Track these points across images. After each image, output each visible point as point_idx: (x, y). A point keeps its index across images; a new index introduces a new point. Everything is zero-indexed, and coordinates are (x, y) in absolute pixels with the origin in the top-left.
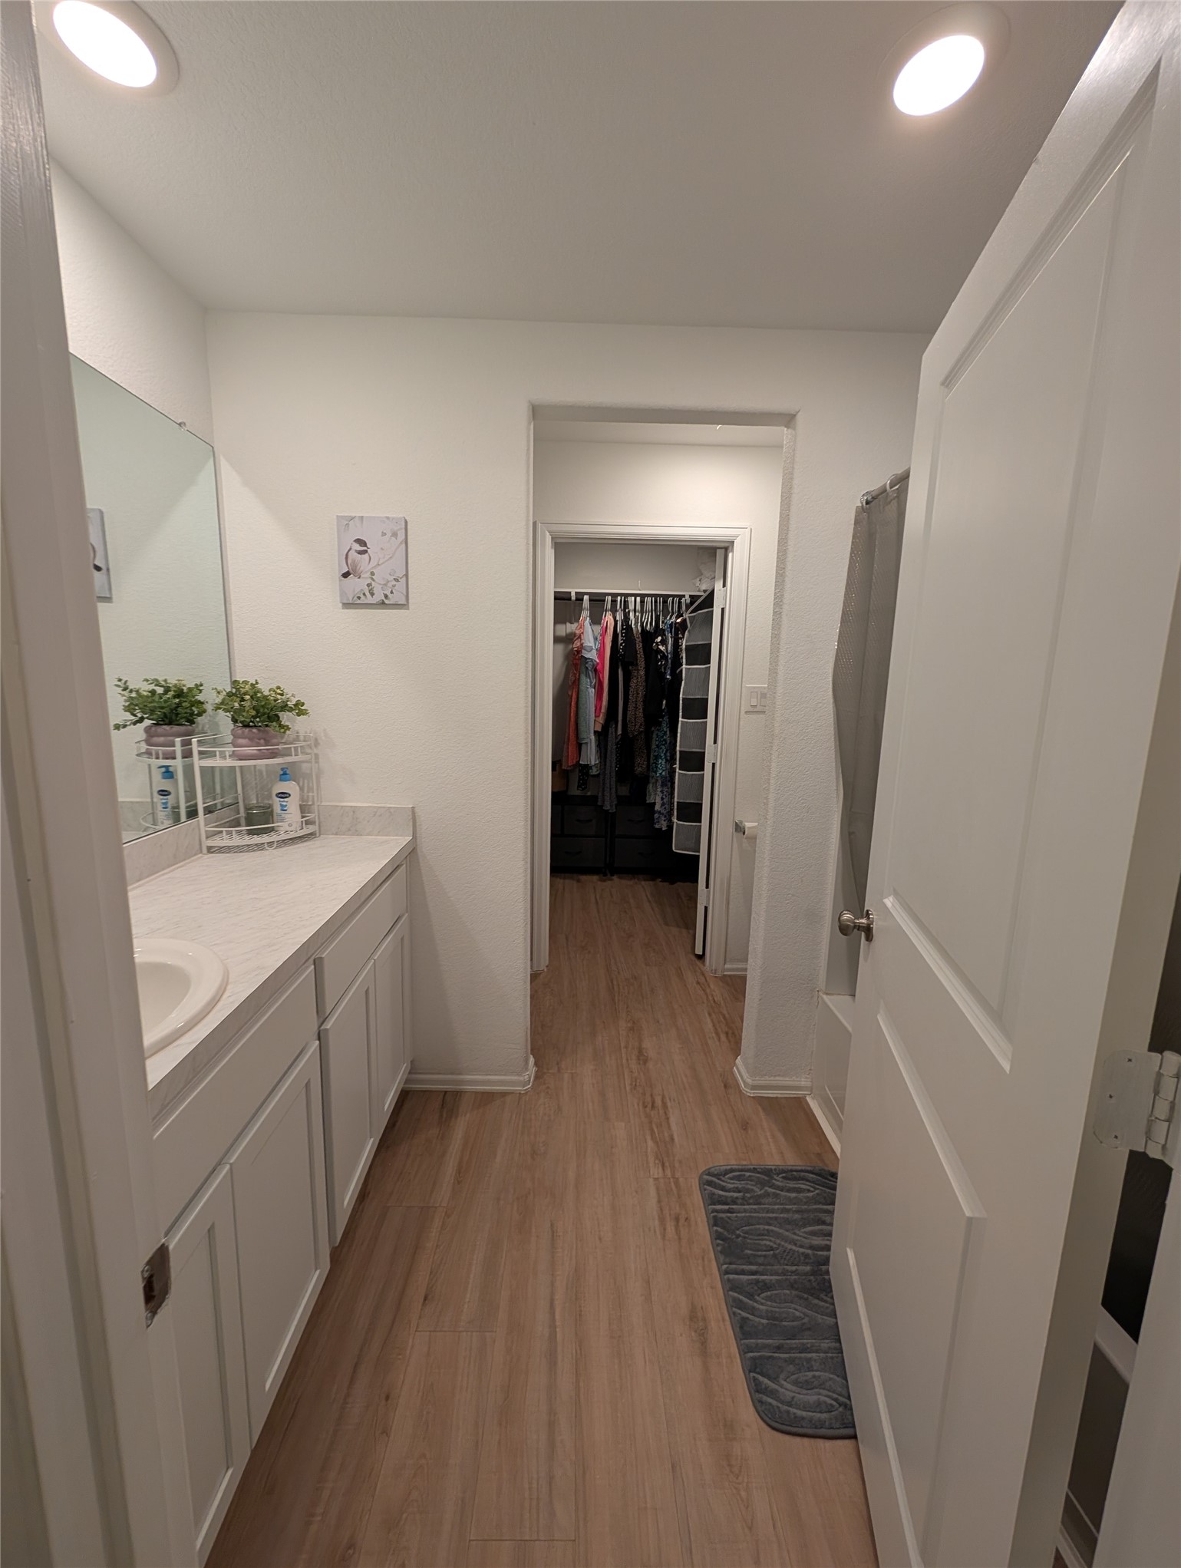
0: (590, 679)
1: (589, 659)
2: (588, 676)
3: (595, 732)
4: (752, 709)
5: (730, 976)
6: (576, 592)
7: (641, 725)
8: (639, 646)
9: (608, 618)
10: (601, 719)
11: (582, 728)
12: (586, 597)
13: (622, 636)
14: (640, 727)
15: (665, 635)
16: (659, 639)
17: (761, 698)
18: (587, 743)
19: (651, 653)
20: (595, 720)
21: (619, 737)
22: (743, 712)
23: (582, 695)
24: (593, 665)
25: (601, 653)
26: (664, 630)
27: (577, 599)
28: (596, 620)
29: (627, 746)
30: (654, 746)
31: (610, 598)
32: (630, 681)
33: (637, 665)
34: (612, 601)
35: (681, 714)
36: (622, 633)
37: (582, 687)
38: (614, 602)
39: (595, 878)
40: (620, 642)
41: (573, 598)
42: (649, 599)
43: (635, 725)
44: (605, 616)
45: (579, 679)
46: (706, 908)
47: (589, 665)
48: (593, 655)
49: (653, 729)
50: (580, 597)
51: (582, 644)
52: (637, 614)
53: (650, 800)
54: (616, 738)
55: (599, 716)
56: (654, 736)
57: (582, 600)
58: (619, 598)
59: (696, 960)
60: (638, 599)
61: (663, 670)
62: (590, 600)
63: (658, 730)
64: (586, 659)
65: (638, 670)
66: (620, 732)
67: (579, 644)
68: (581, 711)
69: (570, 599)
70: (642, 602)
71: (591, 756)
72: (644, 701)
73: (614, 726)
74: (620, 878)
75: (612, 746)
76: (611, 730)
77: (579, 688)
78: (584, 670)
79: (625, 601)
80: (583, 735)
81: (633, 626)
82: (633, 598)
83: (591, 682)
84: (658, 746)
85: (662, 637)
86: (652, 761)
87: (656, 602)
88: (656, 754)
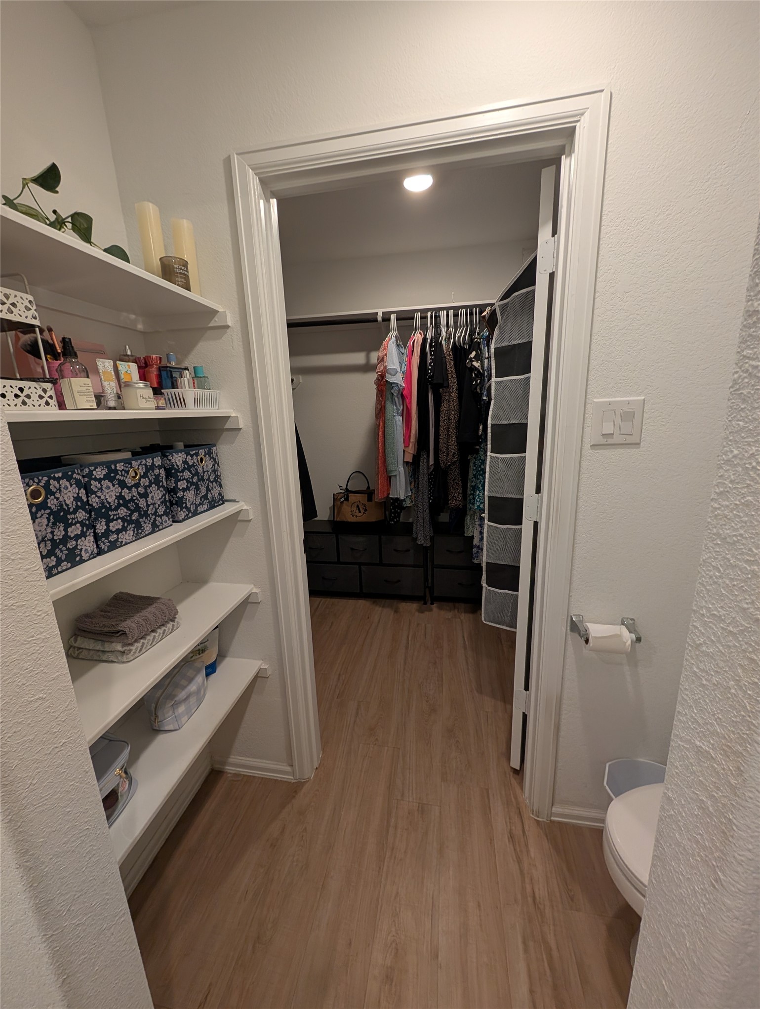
0: (396, 406)
1: (394, 383)
2: (393, 402)
3: (406, 463)
4: (603, 441)
5: (560, 823)
6: (383, 312)
7: (454, 454)
8: (450, 365)
9: (417, 337)
10: (411, 450)
11: (390, 460)
12: (393, 317)
13: (431, 355)
14: (453, 457)
15: (480, 349)
16: (474, 353)
17: (622, 421)
18: (395, 476)
19: (464, 372)
20: (404, 451)
21: (432, 468)
22: (587, 446)
23: (388, 423)
24: (399, 390)
25: (408, 376)
26: (479, 344)
27: (384, 320)
28: (403, 339)
29: (439, 477)
30: (471, 476)
31: (419, 314)
32: (440, 406)
33: (448, 386)
34: (422, 318)
35: (489, 446)
36: (431, 351)
37: (388, 415)
38: (424, 318)
39: (414, 606)
40: (429, 361)
41: (380, 318)
42: (464, 310)
43: (448, 454)
44: (414, 335)
45: (385, 406)
46: (525, 717)
47: (395, 391)
48: (398, 379)
49: (469, 457)
50: (387, 316)
51: (385, 367)
52: (450, 329)
53: (468, 533)
54: (428, 468)
55: (408, 446)
56: (471, 465)
57: (389, 320)
58: (429, 313)
59: (511, 773)
60: (451, 312)
61: (478, 390)
62: (397, 319)
63: (475, 458)
64: (391, 383)
65: (450, 393)
66: (431, 462)
67: (382, 368)
68: (388, 441)
69: (376, 320)
70: (456, 315)
71: (401, 489)
72: (457, 428)
73: (425, 456)
74: (440, 608)
75: (424, 478)
76: (423, 460)
77: (385, 417)
78: (389, 396)
79: (436, 316)
80: (391, 467)
81: (443, 342)
82: (445, 311)
83: (398, 409)
84: (475, 476)
85: (477, 352)
86: (469, 492)
87: (471, 314)
88: (473, 484)
